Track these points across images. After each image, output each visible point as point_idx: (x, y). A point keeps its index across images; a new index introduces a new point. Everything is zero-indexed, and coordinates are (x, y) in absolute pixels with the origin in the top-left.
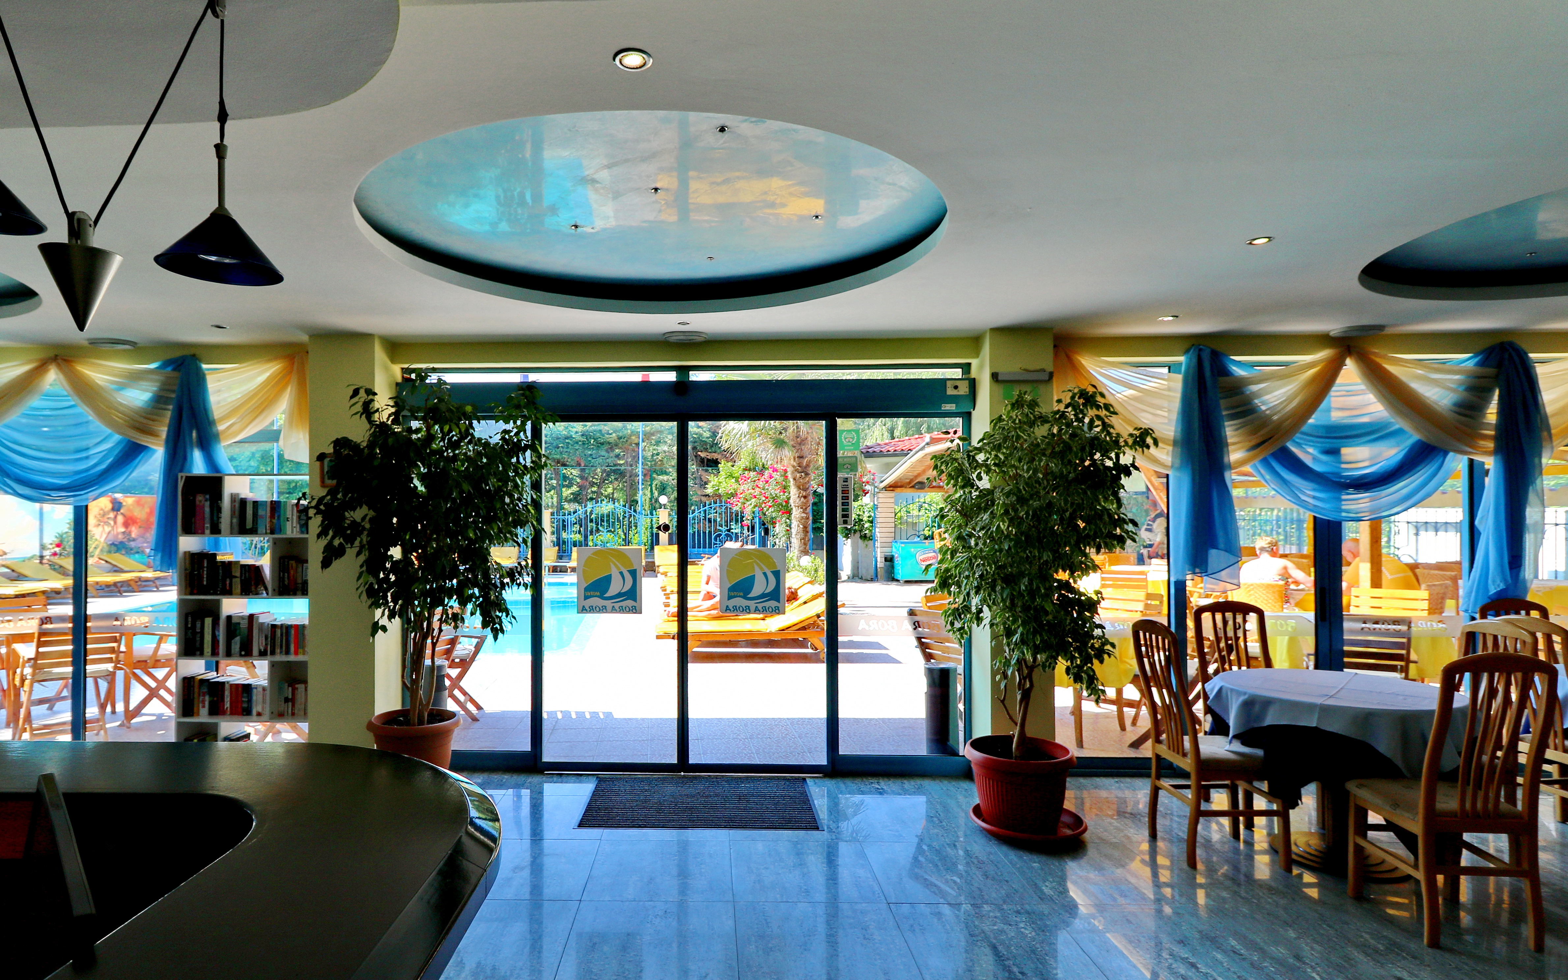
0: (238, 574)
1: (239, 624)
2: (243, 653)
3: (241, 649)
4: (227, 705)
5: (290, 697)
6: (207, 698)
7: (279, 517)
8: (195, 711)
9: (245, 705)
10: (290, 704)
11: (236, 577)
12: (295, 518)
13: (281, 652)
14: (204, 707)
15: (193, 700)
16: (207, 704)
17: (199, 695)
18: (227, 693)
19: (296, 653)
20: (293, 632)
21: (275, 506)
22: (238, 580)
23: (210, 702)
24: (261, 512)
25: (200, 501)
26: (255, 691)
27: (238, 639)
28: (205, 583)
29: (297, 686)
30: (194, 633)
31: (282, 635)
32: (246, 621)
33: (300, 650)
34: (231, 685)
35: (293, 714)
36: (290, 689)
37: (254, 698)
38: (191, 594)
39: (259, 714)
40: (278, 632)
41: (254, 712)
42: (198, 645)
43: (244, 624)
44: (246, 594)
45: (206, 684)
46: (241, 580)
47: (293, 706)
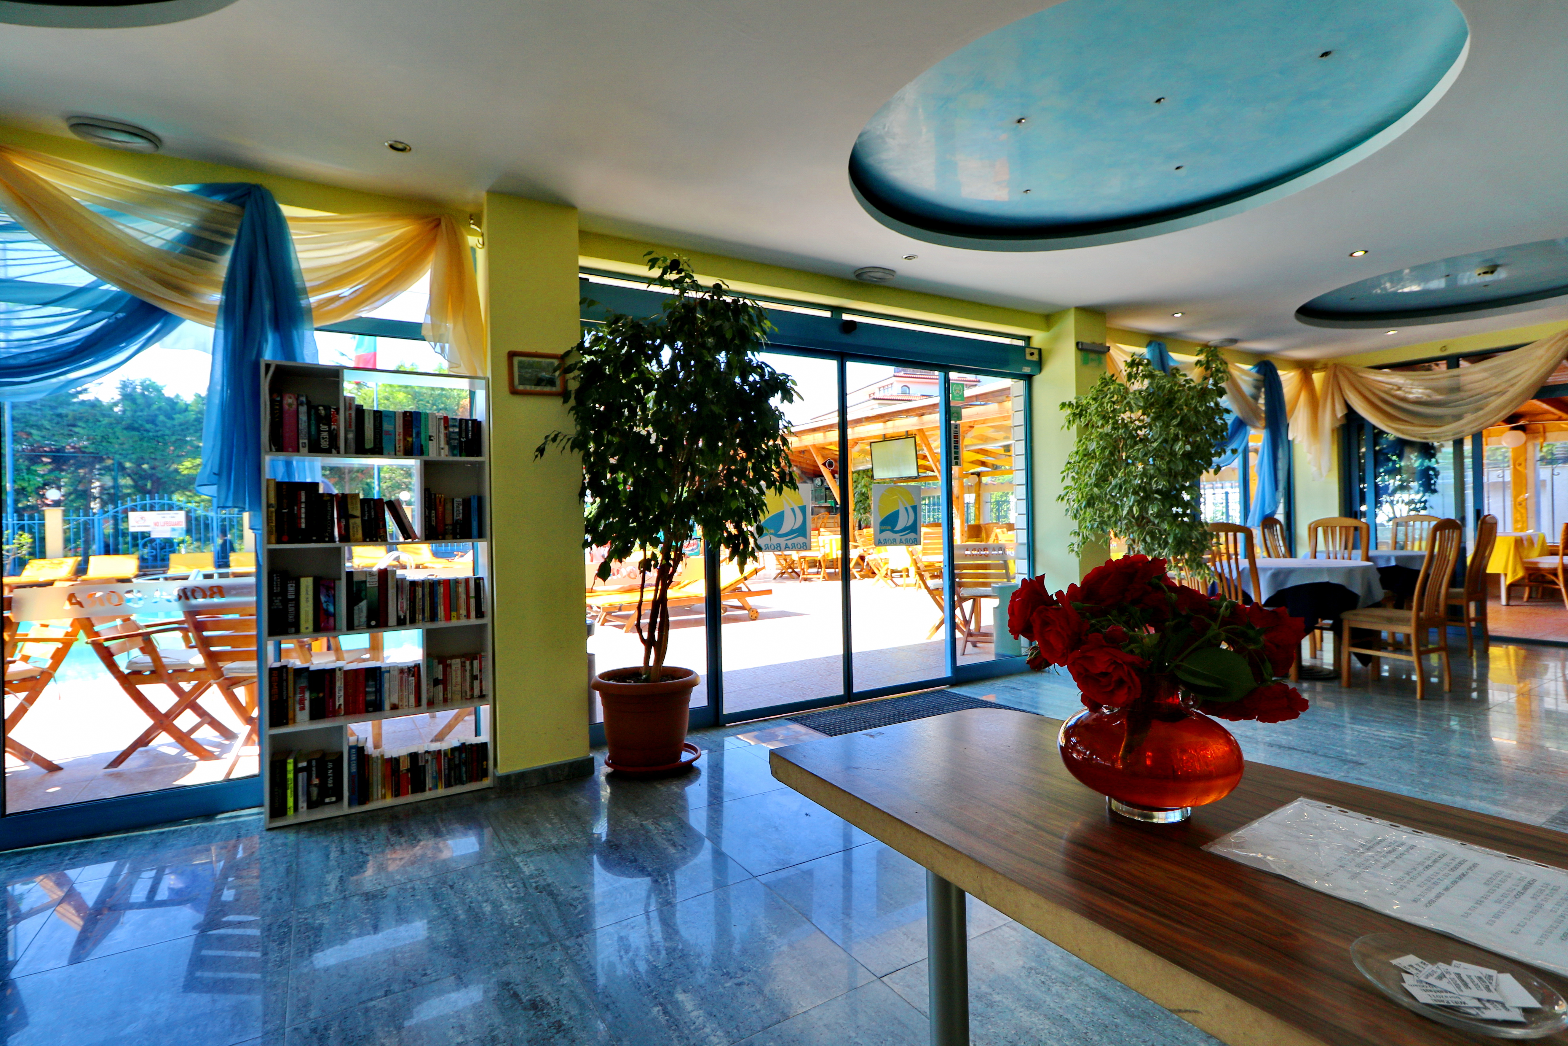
0: (358, 513)
1: (365, 582)
2: (373, 623)
3: (369, 618)
4: (340, 700)
5: (441, 677)
6: (307, 695)
7: (418, 434)
8: (291, 715)
9: (371, 697)
10: (441, 687)
11: (355, 517)
12: (442, 436)
13: (423, 619)
14: (302, 709)
15: (287, 701)
16: (307, 703)
17: (295, 694)
18: (339, 684)
19: (448, 618)
20: (441, 590)
21: (411, 420)
22: (358, 521)
23: (312, 701)
24: (387, 426)
25: (290, 405)
26: (386, 675)
27: (363, 604)
28: (303, 526)
29: (449, 662)
30: (285, 601)
31: (423, 595)
32: (376, 579)
33: (454, 614)
34: (346, 672)
35: (445, 700)
36: (441, 666)
37: (386, 686)
38: (279, 542)
39: (394, 707)
40: (419, 591)
41: (387, 706)
42: (291, 618)
43: (372, 583)
44: (371, 540)
45: (306, 674)
46: (363, 521)
47: (445, 689)
